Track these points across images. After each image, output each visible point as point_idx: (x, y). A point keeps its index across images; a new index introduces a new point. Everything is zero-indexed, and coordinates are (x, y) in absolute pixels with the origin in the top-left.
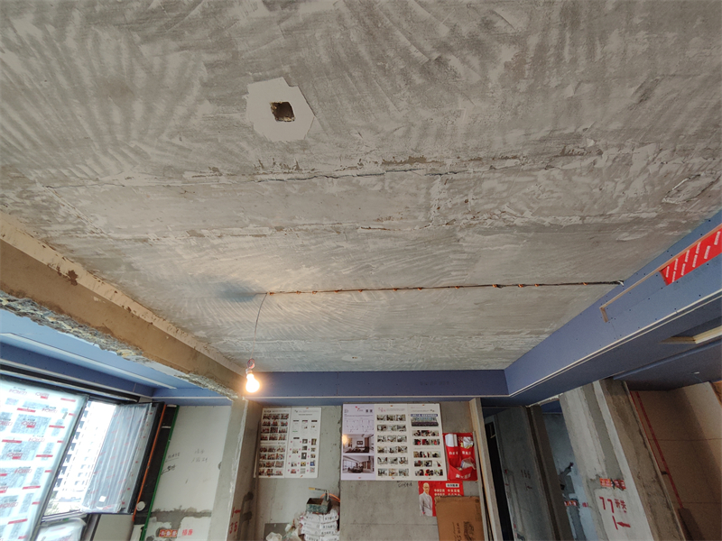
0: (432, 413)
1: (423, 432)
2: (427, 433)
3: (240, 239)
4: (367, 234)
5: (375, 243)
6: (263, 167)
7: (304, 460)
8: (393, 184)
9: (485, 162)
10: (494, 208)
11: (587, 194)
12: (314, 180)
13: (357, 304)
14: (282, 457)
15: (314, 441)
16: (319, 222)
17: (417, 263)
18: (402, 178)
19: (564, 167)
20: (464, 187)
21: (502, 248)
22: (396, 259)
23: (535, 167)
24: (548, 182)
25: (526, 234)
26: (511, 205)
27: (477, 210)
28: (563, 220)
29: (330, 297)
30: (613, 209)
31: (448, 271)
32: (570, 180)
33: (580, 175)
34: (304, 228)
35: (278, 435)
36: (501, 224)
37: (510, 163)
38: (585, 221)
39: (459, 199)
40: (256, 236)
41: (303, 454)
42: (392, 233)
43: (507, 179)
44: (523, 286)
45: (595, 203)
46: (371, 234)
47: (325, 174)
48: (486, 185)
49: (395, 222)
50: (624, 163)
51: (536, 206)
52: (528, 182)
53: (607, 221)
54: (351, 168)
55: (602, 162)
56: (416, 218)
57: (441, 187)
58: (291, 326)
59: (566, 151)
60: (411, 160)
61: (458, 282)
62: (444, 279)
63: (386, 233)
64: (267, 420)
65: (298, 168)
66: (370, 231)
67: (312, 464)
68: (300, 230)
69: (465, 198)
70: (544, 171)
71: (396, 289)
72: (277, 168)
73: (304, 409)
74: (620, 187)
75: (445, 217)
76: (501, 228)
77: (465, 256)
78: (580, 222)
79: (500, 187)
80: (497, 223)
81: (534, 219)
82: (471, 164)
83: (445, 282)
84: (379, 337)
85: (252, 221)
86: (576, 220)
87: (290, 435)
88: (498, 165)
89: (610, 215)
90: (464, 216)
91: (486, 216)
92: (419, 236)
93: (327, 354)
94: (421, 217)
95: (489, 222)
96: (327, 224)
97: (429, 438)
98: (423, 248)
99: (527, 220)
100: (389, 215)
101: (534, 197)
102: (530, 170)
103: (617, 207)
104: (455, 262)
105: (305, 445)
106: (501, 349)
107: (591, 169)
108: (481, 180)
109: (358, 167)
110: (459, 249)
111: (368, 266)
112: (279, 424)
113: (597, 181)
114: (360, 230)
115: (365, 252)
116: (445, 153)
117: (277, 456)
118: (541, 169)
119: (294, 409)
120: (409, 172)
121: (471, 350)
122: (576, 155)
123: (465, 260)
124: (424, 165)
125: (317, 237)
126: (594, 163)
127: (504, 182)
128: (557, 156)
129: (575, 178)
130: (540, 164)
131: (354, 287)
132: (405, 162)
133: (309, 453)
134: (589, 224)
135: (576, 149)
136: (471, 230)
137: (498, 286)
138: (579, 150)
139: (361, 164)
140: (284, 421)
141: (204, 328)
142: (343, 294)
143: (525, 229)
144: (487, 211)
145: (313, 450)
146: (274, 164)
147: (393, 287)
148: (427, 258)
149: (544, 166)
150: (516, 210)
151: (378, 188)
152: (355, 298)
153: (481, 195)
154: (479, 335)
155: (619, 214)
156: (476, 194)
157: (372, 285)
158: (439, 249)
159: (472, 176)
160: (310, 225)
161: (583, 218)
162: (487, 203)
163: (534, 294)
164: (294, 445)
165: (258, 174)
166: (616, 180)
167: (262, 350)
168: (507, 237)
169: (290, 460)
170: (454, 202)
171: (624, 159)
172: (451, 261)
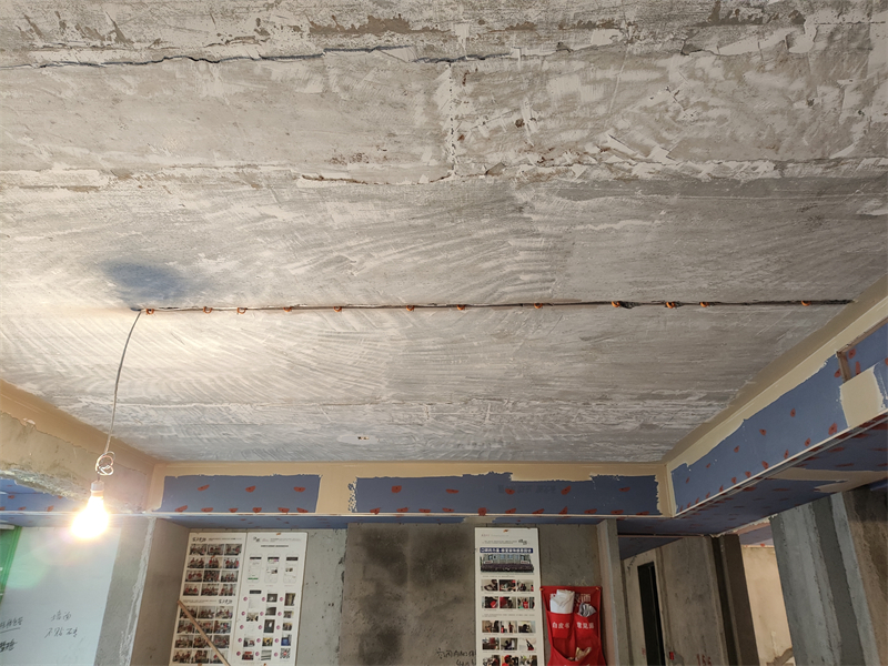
0: (521, 546)
1: (502, 582)
2: (511, 584)
3: (43, 195)
4: (320, 191)
5: (343, 212)
6: (39, 33)
7: (268, 635)
8: (347, 81)
9: (542, 33)
10: (584, 141)
11: (782, 112)
12: (166, 65)
13: (338, 336)
14: (227, 628)
15: (289, 598)
16: (205, 161)
17: (443, 255)
18: (364, 67)
19: (725, 51)
20: (508, 91)
21: (617, 226)
22: (396, 245)
23: (658, 47)
24: (693, 84)
25: (663, 197)
26: (619, 134)
27: (547, 144)
28: (737, 169)
29: (279, 319)
30: (841, 147)
31: (513, 273)
32: (741, 80)
33: (761, 68)
34: (177, 172)
35: (220, 586)
36: (604, 174)
37: (600, 37)
38: (787, 173)
39: (502, 119)
40: (76, 189)
41: (267, 622)
42: (372, 190)
43: (599, 75)
44: (675, 304)
45: (802, 132)
46: (329, 190)
47: (187, 51)
48: (557, 87)
49: (373, 166)
50: (854, 45)
51: (674, 138)
52: (648, 82)
53: (832, 174)
54: (243, 40)
55: (804, 43)
56: (415, 158)
57: (457, 90)
58: (213, 376)
59: (723, 12)
60: (376, 26)
61: (538, 296)
62: (506, 289)
63: (361, 189)
64: (197, 557)
65: (120, 38)
66: (325, 184)
67: (286, 641)
68: (168, 178)
69: (515, 117)
70: (678, 60)
71: (412, 307)
72: (73, 36)
73: (273, 535)
74: (852, 99)
75: (480, 159)
76: (606, 184)
77: (540, 243)
78: (776, 175)
79: (589, 94)
80: (595, 174)
81: (675, 166)
82: (513, 37)
83: (510, 293)
84: (403, 401)
85: (57, 156)
86: (765, 169)
87: (243, 586)
88: (574, 41)
89: (839, 161)
90: (522, 158)
91: (568, 157)
92: (433, 197)
93: (304, 431)
94: (427, 155)
95: (578, 170)
96: (226, 166)
97: (515, 595)
98: (448, 224)
99: (659, 167)
100: (356, 150)
101: (667, 117)
102: (649, 55)
103: (851, 142)
104: (522, 255)
105: (272, 605)
106: (652, 427)
107: (784, 56)
108: (544, 77)
109: (258, 37)
110: (526, 227)
111: (340, 260)
112: (222, 563)
113: (799, 84)
114: (301, 183)
115: (326, 229)
116: (448, 10)
117: (217, 626)
118: (671, 53)
119: (252, 535)
120: (376, 54)
121: (593, 428)
122: (744, 23)
123: (543, 250)
124: (406, 38)
125: (211, 195)
126: (789, 42)
127: (595, 82)
128: (703, 25)
129: (750, 76)
130: (666, 42)
131: (321, 301)
132: (361, 31)
133: (279, 620)
134: (796, 179)
135: (743, 10)
136: (542, 187)
137: (623, 304)
138: (752, 11)
139: (263, 32)
140: (232, 558)
141: (34, 378)
142: (305, 315)
143: (659, 186)
144: (570, 147)
145: (288, 614)
146: (63, 25)
147: (405, 302)
148: (460, 246)
149: (679, 46)
150: (632, 145)
151: (315, 87)
152: (331, 322)
153: (550, 111)
154: (604, 398)
155: (857, 158)
156: (538, 108)
157: (361, 300)
158: (484, 227)
159: (520, 65)
160: (190, 167)
161: (780, 166)
162: (565, 129)
163: (701, 323)
164: (250, 606)
165: (33, 48)
166: (842, 82)
167: (168, 422)
168: (624, 204)
169: (242, 634)
170: (493, 125)
171: (853, 35)
172: (514, 251)
